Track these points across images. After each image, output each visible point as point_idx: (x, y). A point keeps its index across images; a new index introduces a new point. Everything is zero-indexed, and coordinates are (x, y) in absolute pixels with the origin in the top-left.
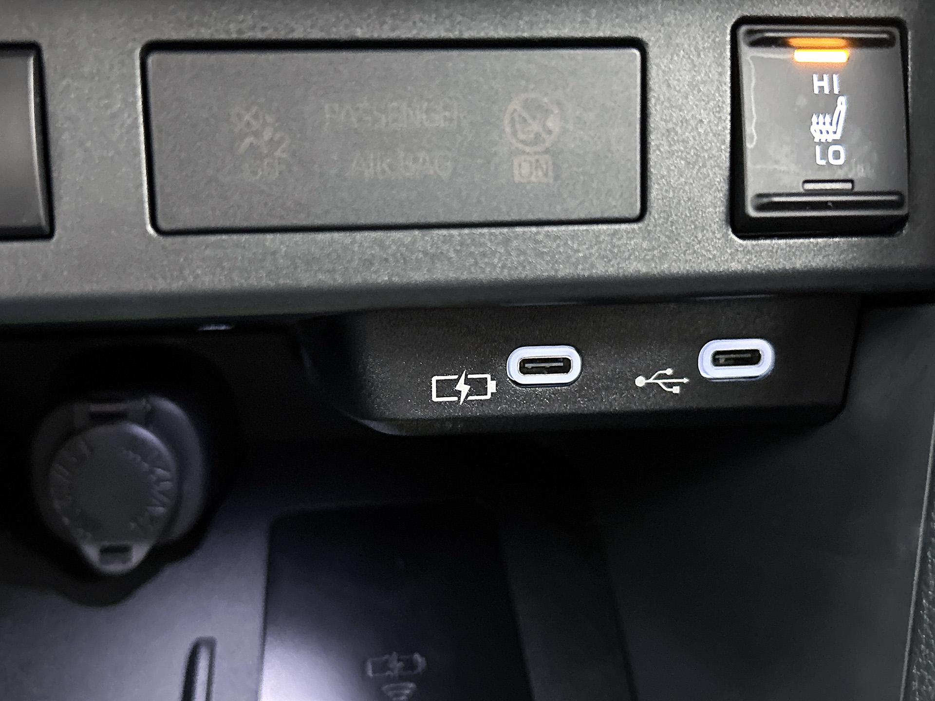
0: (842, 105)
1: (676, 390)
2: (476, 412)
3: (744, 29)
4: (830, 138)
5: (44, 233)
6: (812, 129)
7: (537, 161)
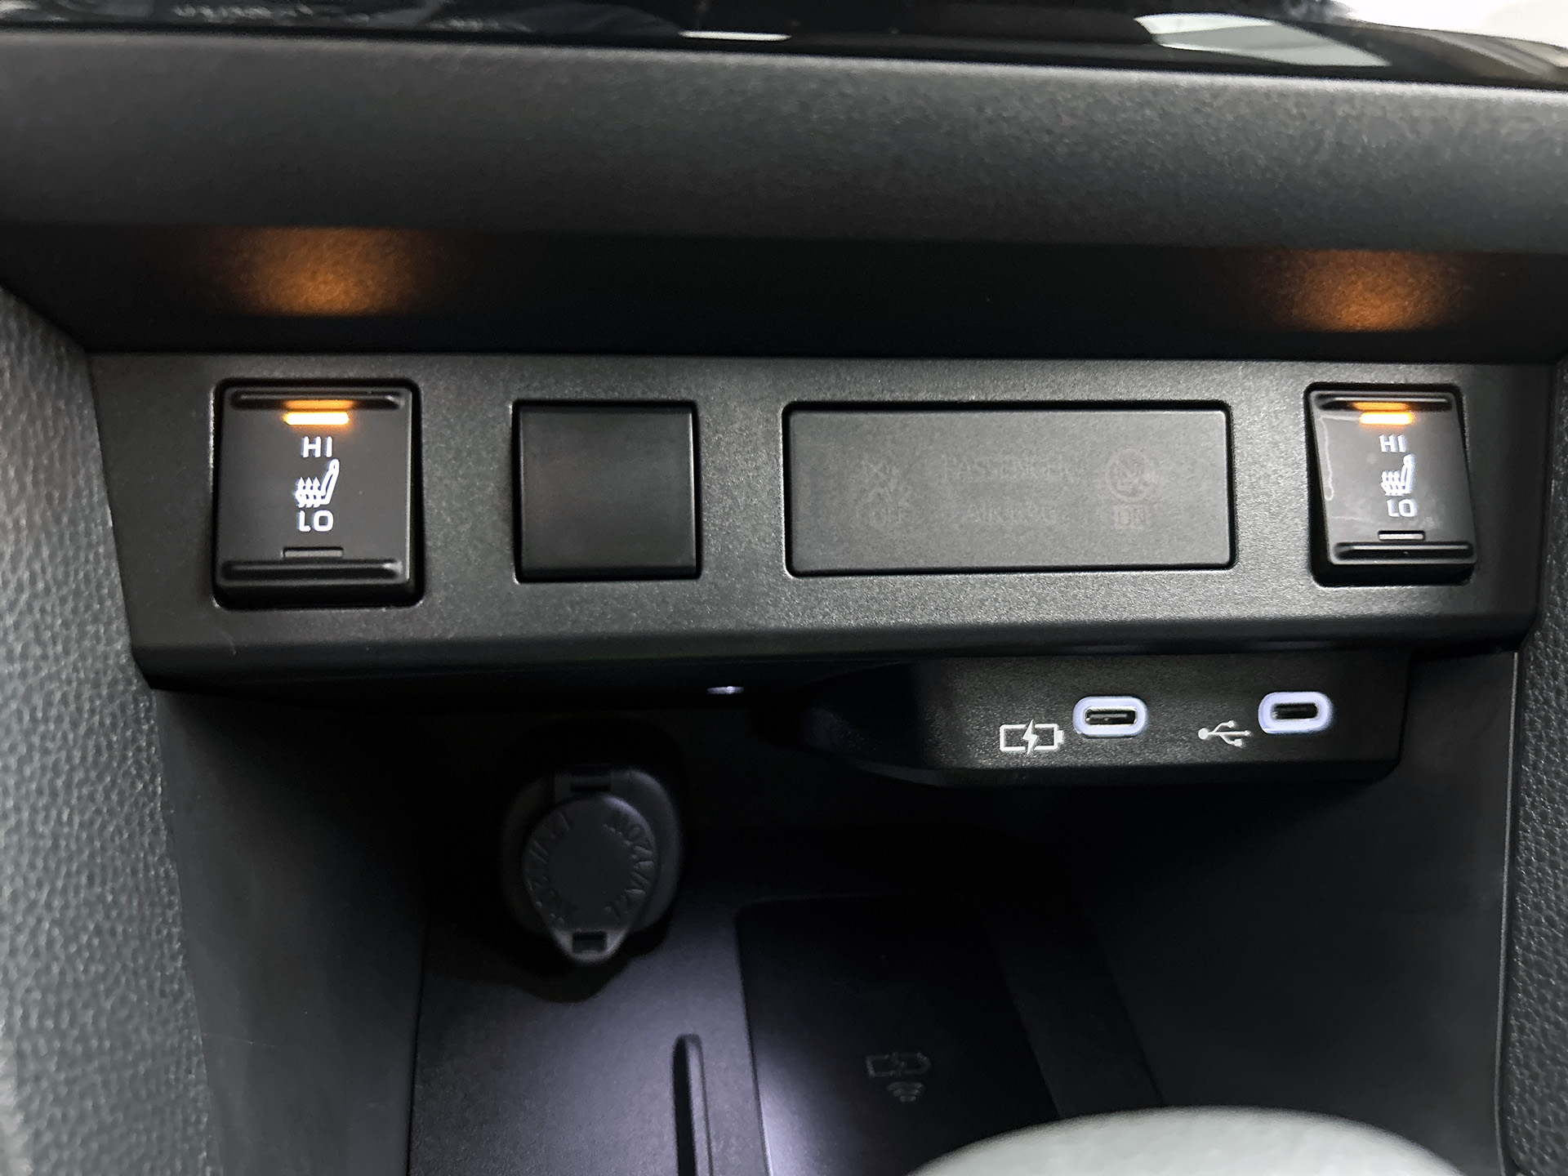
0: (1409, 462)
1: (1238, 743)
2: (1043, 762)
3: (1314, 394)
4: (1400, 492)
5: (693, 573)
6: (1383, 485)
7: (1135, 510)
